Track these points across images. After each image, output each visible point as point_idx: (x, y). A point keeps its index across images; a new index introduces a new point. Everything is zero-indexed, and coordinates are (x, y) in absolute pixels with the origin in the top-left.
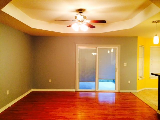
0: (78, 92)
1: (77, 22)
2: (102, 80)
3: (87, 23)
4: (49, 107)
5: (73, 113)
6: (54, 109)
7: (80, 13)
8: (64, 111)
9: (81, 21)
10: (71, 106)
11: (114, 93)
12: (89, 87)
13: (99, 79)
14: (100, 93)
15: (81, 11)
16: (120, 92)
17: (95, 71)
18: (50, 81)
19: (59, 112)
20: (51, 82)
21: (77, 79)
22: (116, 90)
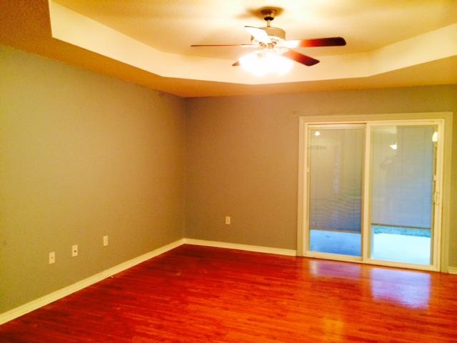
0: (304, 260)
1: (258, 49)
2: (381, 229)
3: (287, 51)
4: (197, 289)
5: (247, 316)
6: (207, 296)
7: (267, 19)
8: (229, 306)
9: (266, 44)
10: (255, 295)
11: (427, 276)
12: (353, 247)
13: (373, 224)
14: (376, 270)
15: (267, 13)
16: (448, 274)
17: (361, 200)
18: (228, 220)
19: (214, 307)
20: (229, 223)
21: (302, 218)
22: (432, 262)
